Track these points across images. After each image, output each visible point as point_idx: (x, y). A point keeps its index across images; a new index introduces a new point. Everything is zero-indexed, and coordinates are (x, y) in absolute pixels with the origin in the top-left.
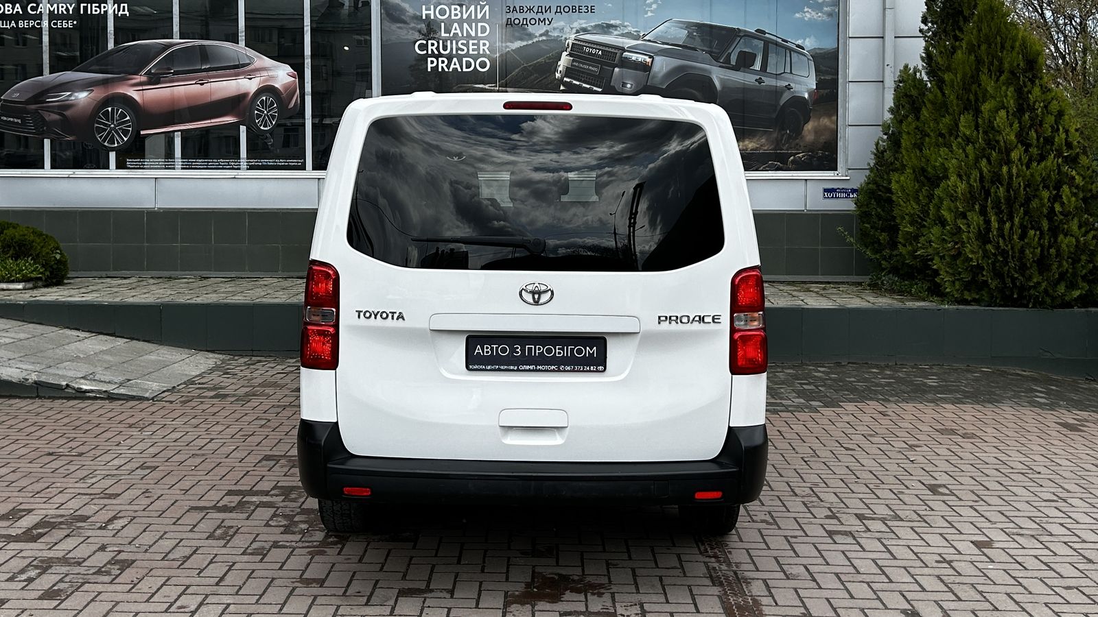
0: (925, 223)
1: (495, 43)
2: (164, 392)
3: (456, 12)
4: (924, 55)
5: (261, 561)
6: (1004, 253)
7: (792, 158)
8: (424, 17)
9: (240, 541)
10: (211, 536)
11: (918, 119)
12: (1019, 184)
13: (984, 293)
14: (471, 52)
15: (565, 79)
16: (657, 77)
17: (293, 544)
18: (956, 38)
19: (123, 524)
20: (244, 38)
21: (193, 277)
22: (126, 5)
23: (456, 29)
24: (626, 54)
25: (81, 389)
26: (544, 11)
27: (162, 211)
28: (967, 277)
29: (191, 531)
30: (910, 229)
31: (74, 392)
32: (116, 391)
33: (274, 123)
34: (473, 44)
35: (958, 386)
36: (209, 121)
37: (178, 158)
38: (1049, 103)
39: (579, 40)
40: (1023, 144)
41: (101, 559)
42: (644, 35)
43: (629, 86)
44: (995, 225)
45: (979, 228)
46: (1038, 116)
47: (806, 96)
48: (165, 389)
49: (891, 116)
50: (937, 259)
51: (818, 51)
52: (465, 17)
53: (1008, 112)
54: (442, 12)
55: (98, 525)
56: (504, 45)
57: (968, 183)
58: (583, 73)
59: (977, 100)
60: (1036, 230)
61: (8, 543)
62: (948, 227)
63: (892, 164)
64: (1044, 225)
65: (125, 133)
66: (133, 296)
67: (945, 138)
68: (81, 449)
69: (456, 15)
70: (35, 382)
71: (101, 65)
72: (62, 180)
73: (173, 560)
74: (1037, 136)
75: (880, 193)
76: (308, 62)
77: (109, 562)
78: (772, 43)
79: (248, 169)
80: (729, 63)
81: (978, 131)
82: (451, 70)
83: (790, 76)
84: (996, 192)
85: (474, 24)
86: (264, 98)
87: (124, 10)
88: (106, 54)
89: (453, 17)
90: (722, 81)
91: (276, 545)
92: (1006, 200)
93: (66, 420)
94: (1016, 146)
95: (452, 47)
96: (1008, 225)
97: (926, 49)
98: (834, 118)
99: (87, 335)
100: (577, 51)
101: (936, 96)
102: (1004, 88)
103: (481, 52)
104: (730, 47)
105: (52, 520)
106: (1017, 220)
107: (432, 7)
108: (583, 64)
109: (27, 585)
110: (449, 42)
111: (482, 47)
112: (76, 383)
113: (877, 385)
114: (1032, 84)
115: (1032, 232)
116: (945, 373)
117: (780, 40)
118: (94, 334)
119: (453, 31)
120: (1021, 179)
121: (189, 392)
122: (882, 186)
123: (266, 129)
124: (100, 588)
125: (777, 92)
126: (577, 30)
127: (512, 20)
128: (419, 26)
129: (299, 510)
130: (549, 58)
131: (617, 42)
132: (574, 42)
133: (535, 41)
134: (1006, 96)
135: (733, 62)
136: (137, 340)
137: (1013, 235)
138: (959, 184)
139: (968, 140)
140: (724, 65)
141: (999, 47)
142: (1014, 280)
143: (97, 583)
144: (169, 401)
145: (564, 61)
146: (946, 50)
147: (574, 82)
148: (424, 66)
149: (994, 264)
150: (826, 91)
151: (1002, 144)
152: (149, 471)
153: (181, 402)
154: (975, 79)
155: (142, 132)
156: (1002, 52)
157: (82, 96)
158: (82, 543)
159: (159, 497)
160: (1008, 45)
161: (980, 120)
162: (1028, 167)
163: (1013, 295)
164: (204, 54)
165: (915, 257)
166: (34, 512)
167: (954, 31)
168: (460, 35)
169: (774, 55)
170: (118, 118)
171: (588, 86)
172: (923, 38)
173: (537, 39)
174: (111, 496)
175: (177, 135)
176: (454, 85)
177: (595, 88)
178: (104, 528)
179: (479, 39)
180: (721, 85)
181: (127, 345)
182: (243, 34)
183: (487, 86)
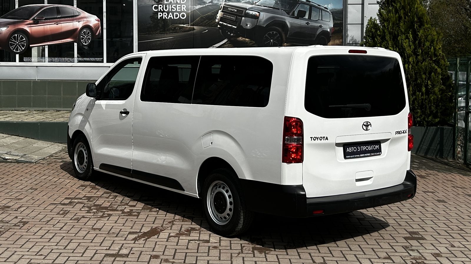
1: (189, 6)
4: (378, 13)
5: (77, 222)
9: (69, 216)
10: (58, 214)
14: (178, 10)
15: (220, 22)
16: (261, 21)
17: (90, 217)
19: (24, 209)
20: (76, 4)
21: (53, 110)
24: (247, 11)
25: (5, 158)
27: (39, 81)
29: (51, 212)
31: (2, 159)
32: (20, 159)
33: (89, 42)
34: (179, 7)
36: (60, 41)
37: (46, 57)
38: (428, 36)
39: (227, 5)
40: (415, 55)
41: (16, 221)
42: (256, 3)
43: (249, 25)
46: (422, 42)
47: (329, 30)
48: (40, 159)
51: (334, 10)
53: (409, 40)
55: (14, 209)
56: (192, 7)
58: (228, 19)
64: (423, 90)
65: (23, 46)
66: (27, 119)
68: (6, 182)
71: (12, 15)
73: (43, 222)
74: (421, 51)
76: (105, 14)
77: (19, 222)
78: (313, 6)
79: (78, 62)
80: (294, 15)
82: (169, 18)
83: (322, 21)
86: (85, 30)
88: (15, 10)
90: (291, 23)
91: (83, 217)
95: (169, 8)
97: (379, 11)
98: (341, 40)
99: (7, 136)
100: (225, 10)
103: (182, 10)
104: (294, 8)
108: (228, 15)
110: (168, 5)
111: (183, 8)
112: (3, 156)
114: (420, 28)
117: (317, 5)
118: (10, 135)
119: (170, 1)
121: (51, 160)
123: (86, 44)
124: (15, 230)
125: (316, 29)
126: (225, 0)
129: (93, 205)
130: (213, 13)
131: (243, 6)
132: (224, 6)
135: (296, 15)
136: (28, 138)
140: (291, 16)
143: (14, 229)
144: (42, 164)
145: (220, 14)
147: (224, 24)
148: (157, 16)
150: (338, 28)
152: (34, 190)
153: (47, 164)
155: (31, 46)
157: (4, 29)
158: (8, 215)
159: (38, 200)
164: (58, 11)
168: (173, 2)
169: (314, 12)
170: (20, 39)
171: (230, 26)
172: (378, 5)
173: (207, 4)
174: (19, 199)
175: (46, 47)
176: (170, 25)
177: (233, 27)
178: (17, 210)
179: (181, 4)
180: (290, 25)
181: (24, 140)
182: (76, 2)
183: (185, 26)
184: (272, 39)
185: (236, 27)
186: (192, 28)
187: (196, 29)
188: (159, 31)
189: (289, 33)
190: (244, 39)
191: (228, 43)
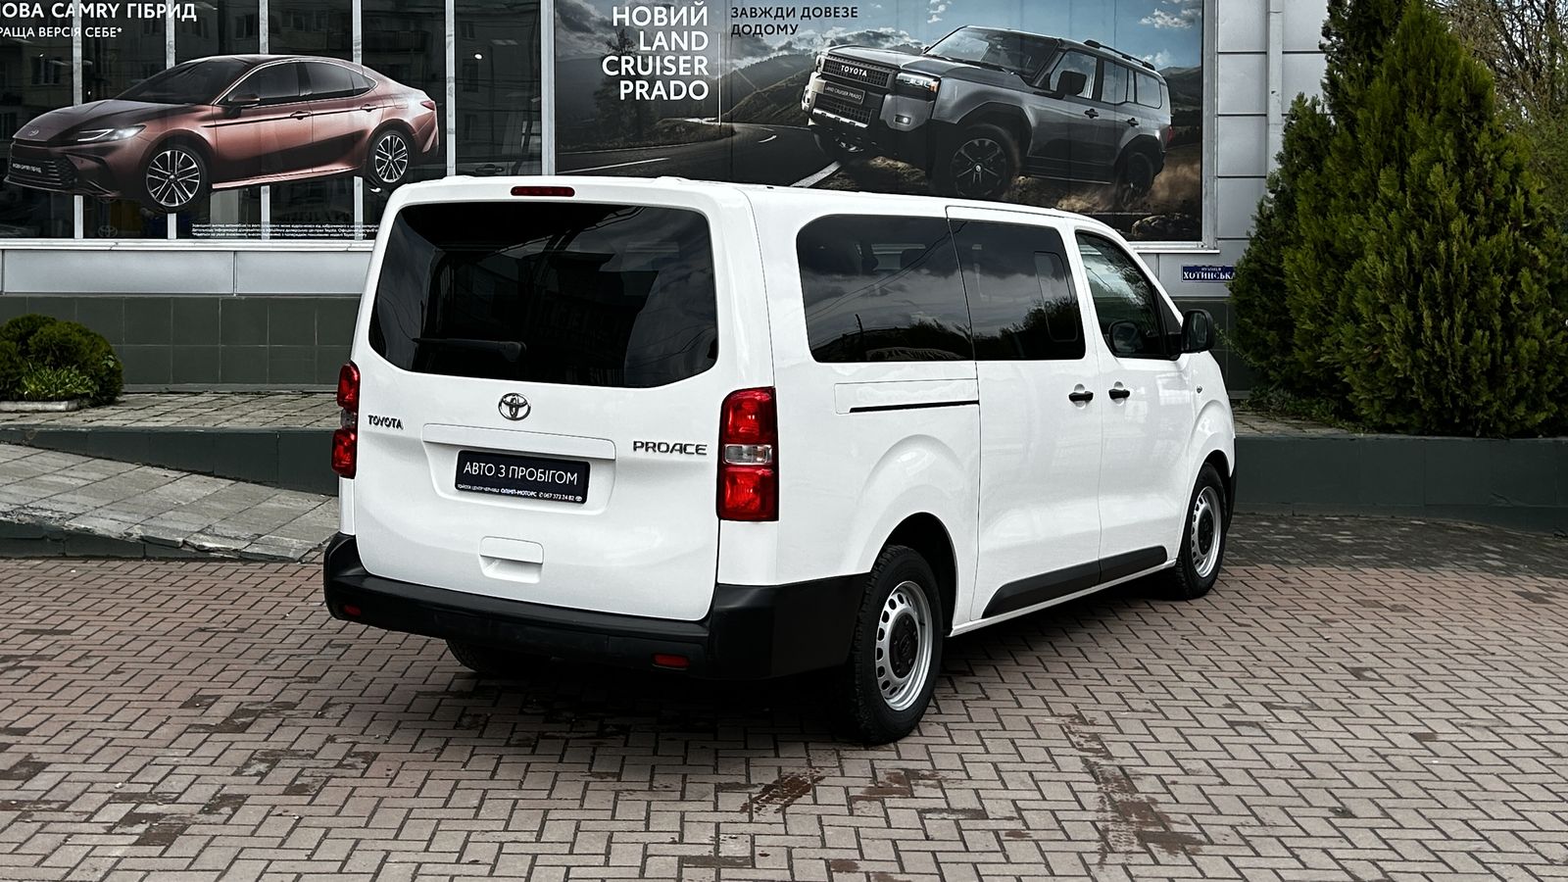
0: (1330, 318)
1: (716, 60)
2: (310, 551)
3: (661, 16)
4: (1326, 81)
5: (533, 753)
6: (1441, 361)
7: (1138, 222)
8: (615, 24)
9: (497, 732)
10: (458, 726)
11: (1319, 171)
12: (1462, 266)
13: (1413, 415)
14: (682, 73)
15: (816, 111)
16: (945, 108)
17: (564, 734)
18: (1372, 58)
19: (343, 712)
20: (360, 52)
21: (290, 392)
22: (192, 6)
23: (660, 40)
24: (901, 75)
25: (204, 547)
26: (785, 14)
27: (243, 298)
28: (1390, 394)
29: (430, 720)
30: (1309, 326)
31: (194, 551)
32: (249, 550)
33: (402, 173)
34: (685, 62)
35: (1380, 544)
36: (310, 171)
37: (266, 223)
38: (1503, 153)
39: (835, 56)
40: (1466, 210)
41: (336, 751)
42: (928, 49)
43: (905, 120)
44: (1428, 322)
45: (1407, 327)
46: (1486, 172)
47: (1157, 135)
48: (311, 547)
49: (1280, 167)
50: (1348, 370)
51: (1174, 72)
52: (673, 22)
53: (1445, 166)
54: (642, 16)
55: (312, 713)
57: (1391, 264)
58: (841, 101)
59: (1402, 146)
60: (1484, 331)
61: (211, 734)
62: (1364, 325)
63: (1282, 234)
64: (1496, 322)
65: (191, 187)
66: (228, 421)
67: (1358, 200)
68: (238, 624)
69: (661, 20)
70: (142, 538)
71: (156, 91)
72: (102, 254)
73: (425, 752)
74: (1485, 199)
75: (1265, 275)
76: (451, 86)
77: (347, 755)
78: (1108, 60)
79: (364, 238)
80: (1048, 88)
81: (1404, 192)
82: (653, 98)
83: (1134, 107)
84: (1430, 277)
85: (686, 33)
86: (389, 138)
87: (189, 13)
88: (167, 73)
89: (656, 23)
90: (1038, 114)
91: (542, 735)
92: (1442, 288)
93: (199, 588)
94: (1458, 214)
95: (655, 65)
96: (1446, 323)
97: (1329, 72)
98: (1197, 166)
99: (176, 474)
100: (832, 70)
101: (1344, 141)
102: (1440, 132)
103: (696, 73)
104: (1049, 66)
105: (250, 708)
106: (1458, 317)
107: (627, 9)
108: (841, 89)
109: (261, 780)
110: (650, 58)
111: (697, 66)
112: (195, 539)
113: (1270, 543)
114: (1478, 127)
115: (1479, 333)
116: (1362, 527)
117: (1120, 57)
118: (185, 474)
119: (656, 43)
120: (1464, 259)
122: (1269, 265)
123: (391, 181)
124: (351, 782)
125: (1117, 130)
126: (832, 42)
127: (741, 26)
128: (608, 36)
129: (554, 696)
130: (792, 81)
131: (886, 58)
132: (829, 58)
133: (772, 56)
134: (1443, 144)
135: (1054, 86)
136: (244, 481)
137: (1454, 336)
138: (1379, 265)
139: (1390, 205)
140: (1040, 91)
141: (1433, 73)
142: (1454, 398)
143: (345, 777)
145: (814, 85)
146: (1358, 76)
147: (829, 115)
148: (615, 93)
149: (1427, 375)
150: (1185, 128)
151: (1438, 211)
152: (343, 650)
154: (1399, 118)
155: (215, 186)
156: (1437, 81)
157: (129, 134)
158: (303, 733)
159: (372, 681)
160: (1444, 71)
161: (1407, 177)
162: (1473, 243)
163: (1454, 418)
164: (303, 75)
165: (1318, 366)
166: (223, 698)
167: (1369, 47)
168: (667, 48)
169: (1112, 77)
170: (180, 166)
171: (847, 121)
172: (1324, 55)
173: (775, 55)
174: (310, 680)
175: (265, 190)
176: (657, 118)
177: (857, 124)
178: (322, 716)
179: (693, 54)
180: (1036, 119)
181: (233, 488)
182: (360, 47)
183: (704, 121)
184: (978, 162)
185: (865, 126)
186: (726, 128)
187: (739, 133)
188: (623, 138)
189: (1034, 145)
190: (891, 162)
191: (842, 176)
